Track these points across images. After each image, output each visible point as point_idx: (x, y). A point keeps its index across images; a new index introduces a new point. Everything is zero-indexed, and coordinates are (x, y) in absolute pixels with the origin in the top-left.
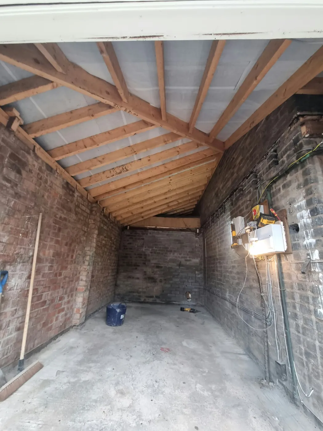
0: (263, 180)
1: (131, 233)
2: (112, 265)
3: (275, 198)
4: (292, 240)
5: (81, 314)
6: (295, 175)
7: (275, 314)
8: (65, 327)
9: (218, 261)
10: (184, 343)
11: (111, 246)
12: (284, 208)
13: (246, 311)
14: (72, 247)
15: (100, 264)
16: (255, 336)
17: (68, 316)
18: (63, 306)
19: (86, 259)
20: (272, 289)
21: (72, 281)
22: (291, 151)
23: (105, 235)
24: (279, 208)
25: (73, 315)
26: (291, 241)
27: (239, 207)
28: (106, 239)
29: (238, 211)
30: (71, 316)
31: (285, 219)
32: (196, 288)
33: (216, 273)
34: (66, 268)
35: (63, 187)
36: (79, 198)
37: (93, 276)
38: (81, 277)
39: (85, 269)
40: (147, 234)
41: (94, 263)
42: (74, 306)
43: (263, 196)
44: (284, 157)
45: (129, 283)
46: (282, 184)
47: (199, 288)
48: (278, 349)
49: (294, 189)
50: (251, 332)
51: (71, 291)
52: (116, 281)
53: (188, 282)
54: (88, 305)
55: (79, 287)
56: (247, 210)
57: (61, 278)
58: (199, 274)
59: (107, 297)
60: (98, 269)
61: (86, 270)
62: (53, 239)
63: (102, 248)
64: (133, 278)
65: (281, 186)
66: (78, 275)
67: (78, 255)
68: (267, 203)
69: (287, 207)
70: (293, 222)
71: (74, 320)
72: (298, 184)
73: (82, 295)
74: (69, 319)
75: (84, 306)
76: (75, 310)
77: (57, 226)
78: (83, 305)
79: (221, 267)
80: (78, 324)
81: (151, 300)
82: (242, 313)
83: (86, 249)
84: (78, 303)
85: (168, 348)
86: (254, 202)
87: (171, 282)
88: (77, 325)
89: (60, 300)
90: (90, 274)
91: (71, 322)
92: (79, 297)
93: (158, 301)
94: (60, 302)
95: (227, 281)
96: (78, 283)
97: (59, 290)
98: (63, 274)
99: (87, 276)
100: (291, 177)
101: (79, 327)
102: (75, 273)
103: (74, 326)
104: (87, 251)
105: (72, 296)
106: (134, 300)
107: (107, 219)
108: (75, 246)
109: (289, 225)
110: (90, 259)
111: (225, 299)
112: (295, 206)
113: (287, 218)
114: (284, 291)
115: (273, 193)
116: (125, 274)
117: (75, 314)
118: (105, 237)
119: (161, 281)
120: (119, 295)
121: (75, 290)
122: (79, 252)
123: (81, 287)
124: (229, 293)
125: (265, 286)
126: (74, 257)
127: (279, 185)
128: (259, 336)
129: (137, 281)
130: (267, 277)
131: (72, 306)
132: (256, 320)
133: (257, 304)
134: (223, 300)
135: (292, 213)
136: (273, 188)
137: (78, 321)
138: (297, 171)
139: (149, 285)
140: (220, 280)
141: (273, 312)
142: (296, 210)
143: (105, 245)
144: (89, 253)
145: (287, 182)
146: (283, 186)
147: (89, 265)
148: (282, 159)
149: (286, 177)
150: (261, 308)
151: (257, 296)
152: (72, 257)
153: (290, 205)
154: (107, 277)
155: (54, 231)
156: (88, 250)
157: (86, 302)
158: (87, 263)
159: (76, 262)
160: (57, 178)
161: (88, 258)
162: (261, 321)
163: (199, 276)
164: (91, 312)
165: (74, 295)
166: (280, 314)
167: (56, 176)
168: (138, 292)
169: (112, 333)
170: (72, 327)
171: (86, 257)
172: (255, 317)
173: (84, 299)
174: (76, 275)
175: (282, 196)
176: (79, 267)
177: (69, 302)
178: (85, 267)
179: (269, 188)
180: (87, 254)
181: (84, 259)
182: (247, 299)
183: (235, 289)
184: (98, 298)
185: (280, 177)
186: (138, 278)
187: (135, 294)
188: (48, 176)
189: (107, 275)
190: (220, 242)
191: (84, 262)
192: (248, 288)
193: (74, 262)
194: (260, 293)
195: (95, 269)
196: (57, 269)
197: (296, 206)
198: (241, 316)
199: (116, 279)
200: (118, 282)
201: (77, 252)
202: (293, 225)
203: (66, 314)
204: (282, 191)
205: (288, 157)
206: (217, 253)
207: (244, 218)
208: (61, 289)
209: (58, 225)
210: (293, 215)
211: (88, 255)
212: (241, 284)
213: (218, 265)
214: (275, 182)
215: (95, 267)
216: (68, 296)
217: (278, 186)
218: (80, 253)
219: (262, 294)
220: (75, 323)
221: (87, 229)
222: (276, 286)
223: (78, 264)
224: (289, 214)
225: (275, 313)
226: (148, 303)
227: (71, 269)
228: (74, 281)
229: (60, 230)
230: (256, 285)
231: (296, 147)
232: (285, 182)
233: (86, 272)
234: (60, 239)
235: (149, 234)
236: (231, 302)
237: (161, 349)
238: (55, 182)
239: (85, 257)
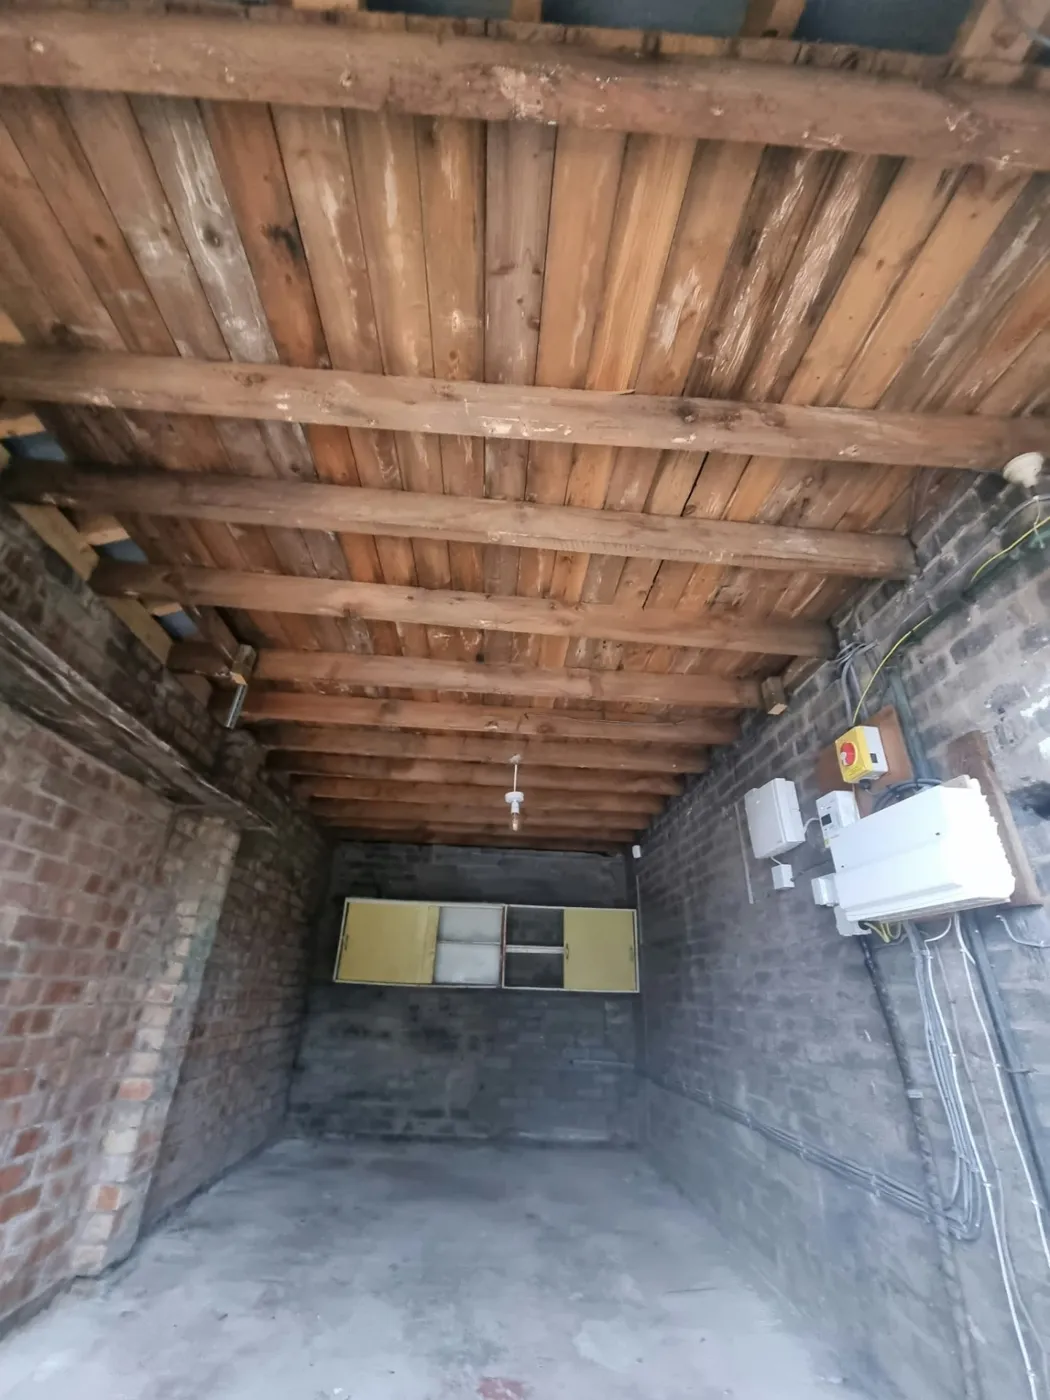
0: (862, 640)
1: (368, 856)
2: (287, 980)
3: (927, 694)
4: (1030, 848)
5: (119, 1215)
6: (1003, 603)
7: (988, 1186)
8: (27, 1287)
9: (694, 957)
10: (585, 1345)
11: (288, 906)
12: (972, 729)
13: (839, 1171)
14: (117, 900)
15: (236, 974)
16: (897, 1291)
17: (54, 1227)
18: (30, 1183)
19: (174, 954)
20: (961, 1066)
21: (98, 1052)
22: (975, 523)
23: (268, 856)
24: (949, 730)
25: (80, 1223)
26: (1028, 857)
27: (771, 746)
28: (271, 874)
29: (769, 760)
30: (70, 1230)
31: (988, 769)
32: (606, 1070)
33: (686, 1005)
34: (77, 990)
35: (111, 650)
36: (172, 703)
37: (197, 1031)
38: (142, 1034)
39: (166, 995)
40: (427, 860)
41: (212, 970)
42: (89, 1178)
43: (869, 696)
44: (943, 549)
45: (349, 1054)
46: (951, 644)
47: (619, 1071)
48: (1029, 1367)
49: (1009, 652)
50: (875, 1271)
51: (90, 1098)
52: (297, 1050)
53: (576, 1045)
54: (159, 1165)
55: (127, 1082)
56: (806, 756)
57: (43, 1041)
58: (616, 1014)
59: (251, 1119)
60: (225, 997)
61: (171, 1000)
62: (29, 855)
63: (250, 911)
64: (366, 1033)
65: (946, 651)
66: (130, 1025)
67: (143, 937)
68: (894, 717)
69: (986, 724)
70: (1026, 779)
71: (79, 1250)
72: (1026, 632)
73: (135, 1119)
74: (57, 1241)
75: (143, 1169)
76: (95, 1192)
77: (60, 801)
78: (135, 1168)
79: (707, 981)
80: (99, 1267)
81: (432, 1127)
82: (817, 1176)
83: (180, 908)
84: (112, 1160)
85: (513, 1377)
86: (832, 722)
87: (512, 1047)
88: (92, 1271)
89: (19, 1150)
90: (186, 1019)
91: (63, 1261)
92: (120, 1131)
93: (461, 1129)
94: (19, 1160)
95: (739, 1040)
96: (127, 1063)
97: (19, 1099)
98: (56, 1017)
99: (171, 1030)
100: (987, 613)
101: (102, 1283)
102: (117, 1013)
103: (78, 1277)
104: (182, 916)
105: (88, 1121)
106: (367, 1131)
107: (283, 799)
108: (132, 895)
109: (1008, 789)
110: (192, 953)
111: (735, 1116)
112: (1023, 713)
113: (991, 766)
114: (1025, 1073)
115: (913, 678)
116: (334, 1018)
117: (92, 1214)
118: (268, 866)
119: (473, 1046)
120: (305, 1107)
121: (106, 1095)
122: (147, 920)
123: (138, 1082)
124: (751, 1089)
125: (919, 1053)
126: (122, 944)
127: (938, 646)
128: (917, 1296)
129: (382, 1046)
130: (927, 1015)
131: (82, 1173)
132: (895, 1216)
133: (892, 1137)
134: (725, 1121)
135: (1012, 741)
136: (909, 663)
137: (102, 1249)
138: (1014, 587)
139: (427, 1061)
140: (708, 1035)
141: (980, 1174)
142: (1032, 727)
143: (262, 901)
144: (189, 925)
145: (971, 634)
146: (953, 651)
147: (185, 978)
148: (936, 560)
149: (967, 615)
150: (912, 1157)
151: (886, 1100)
152: (113, 940)
153: (1001, 711)
154: (259, 1030)
155: (40, 823)
156: (191, 916)
157: (153, 1148)
158: (176, 969)
159: (130, 967)
160: (87, 611)
161: (183, 948)
162: (923, 1218)
163: (617, 1021)
164: (170, 1201)
165: (98, 1121)
166: (1018, 1187)
167: (85, 604)
168: (383, 1095)
169: (256, 1307)
170: (62, 1287)
171: (176, 943)
172: (886, 1199)
173: (143, 1140)
174: (122, 1022)
175: (955, 686)
176: (139, 989)
177: (65, 1157)
178: (166, 987)
179: (895, 662)
180: (182, 931)
181: (169, 952)
182: (836, 1116)
183: (777, 1071)
184: (212, 1128)
185: (937, 620)
186: (385, 1035)
187: (368, 1103)
188: (49, 595)
189: (262, 1021)
190: (700, 884)
191: (165, 966)
192: (837, 1064)
193: (117, 965)
194: (901, 1085)
195: (212, 996)
196: (31, 996)
197: (1028, 713)
198: (815, 1193)
199: (295, 1040)
200: (307, 1054)
201: (137, 919)
202: (1026, 789)
203: (43, 1221)
204: (954, 669)
205: (965, 546)
206: (689, 928)
207: (797, 786)
208: (35, 1093)
209: (63, 796)
210: (1022, 750)
211: (185, 936)
212: (805, 1051)
213: (694, 972)
214: (915, 639)
215: (213, 989)
216: (69, 1129)
217: (931, 652)
218: (155, 925)
219: (913, 1093)
220: (83, 1261)
221: (195, 830)
222: (976, 1055)
223: (135, 975)
224: (998, 747)
225: (992, 1177)
226: (419, 1139)
227: (98, 997)
228: (108, 1054)
229: (69, 819)
230: (874, 1050)
231: (993, 507)
232: (964, 634)
233: (169, 1011)
234: (64, 859)
235: (434, 862)
236: (757, 1128)
237: (481, 1390)
238: (77, 625)
239: (171, 942)
